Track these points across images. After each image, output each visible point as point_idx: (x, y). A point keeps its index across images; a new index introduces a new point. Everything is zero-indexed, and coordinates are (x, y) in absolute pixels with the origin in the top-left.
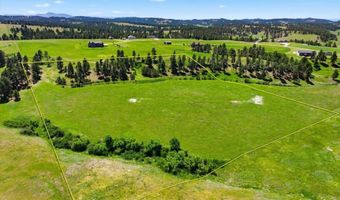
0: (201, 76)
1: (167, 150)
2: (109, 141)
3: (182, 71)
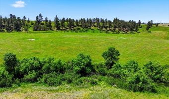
3: (64, 28)
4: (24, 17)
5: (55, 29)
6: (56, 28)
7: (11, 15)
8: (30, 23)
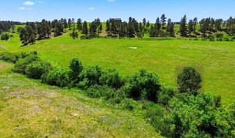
0: (216, 39)
1: (171, 94)
2: (76, 66)
3: (192, 34)
4: (144, 20)
5: (178, 36)
6: (179, 34)
7: (130, 18)
8: (150, 28)
